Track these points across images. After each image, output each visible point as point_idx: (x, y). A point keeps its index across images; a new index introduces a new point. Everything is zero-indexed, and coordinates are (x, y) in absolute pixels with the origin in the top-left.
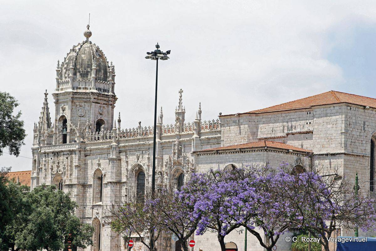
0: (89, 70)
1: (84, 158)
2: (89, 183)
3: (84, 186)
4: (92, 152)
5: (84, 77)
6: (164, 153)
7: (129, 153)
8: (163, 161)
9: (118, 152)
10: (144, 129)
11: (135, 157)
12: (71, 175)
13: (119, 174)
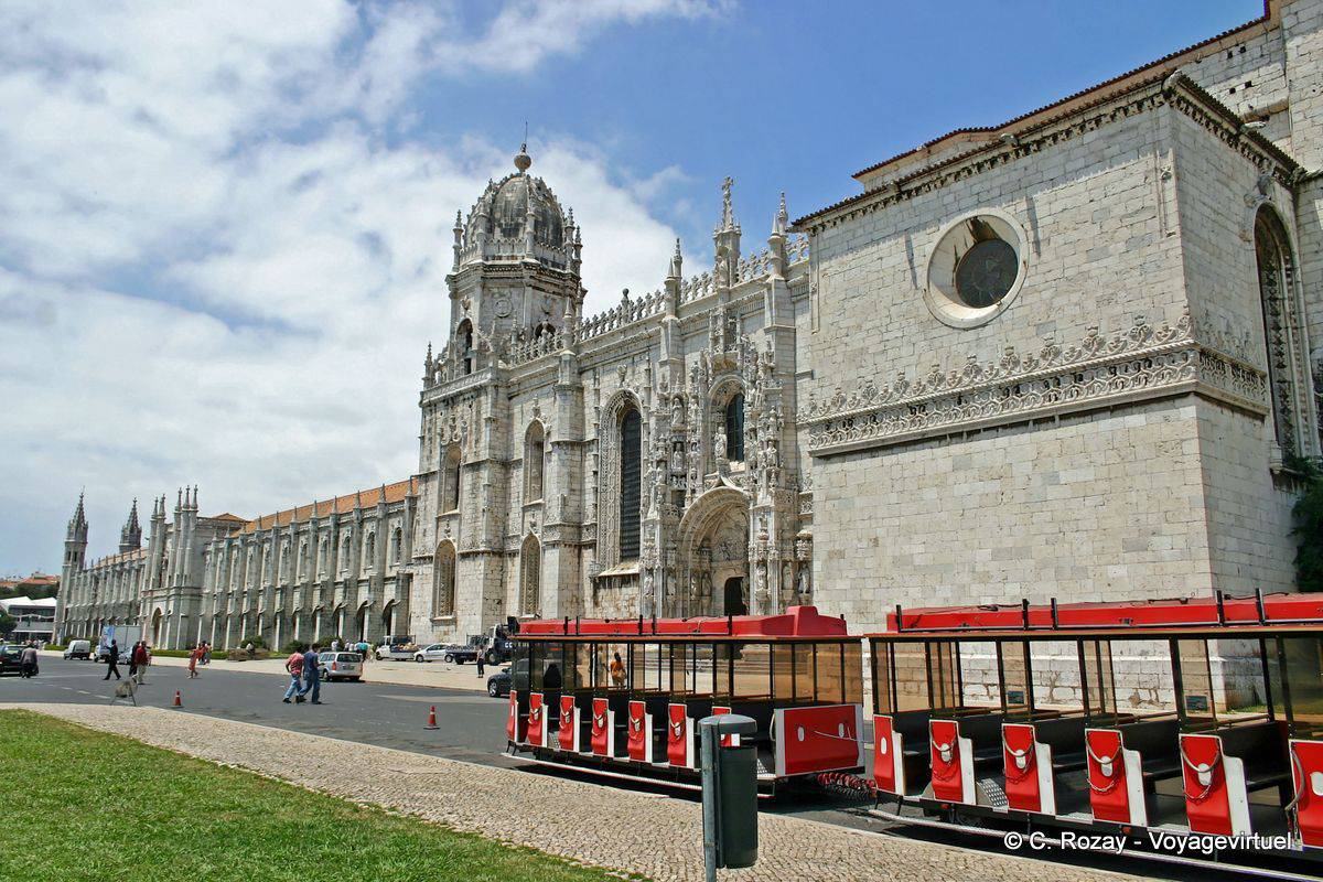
0: (520, 220)
1: (507, 402)
2: (516, 458)
3: (507, 465)
4: (522, 387)
5: (510, 236)
6: (687, 350)
7: (601, 369)
8: (684, 370)
9: (576, 371)
10: (636, 303)
11: (616, 375)
12: (477, 441)
13: (578, 423)
